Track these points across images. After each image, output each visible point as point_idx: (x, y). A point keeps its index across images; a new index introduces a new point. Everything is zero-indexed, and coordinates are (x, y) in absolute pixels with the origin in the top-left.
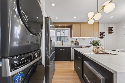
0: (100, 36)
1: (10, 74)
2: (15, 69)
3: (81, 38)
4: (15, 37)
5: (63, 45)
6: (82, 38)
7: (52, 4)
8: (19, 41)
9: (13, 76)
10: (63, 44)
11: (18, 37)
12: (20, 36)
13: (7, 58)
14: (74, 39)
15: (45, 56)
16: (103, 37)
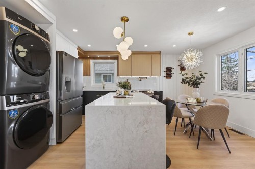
0: (167, 74)
1: (6, 108)
2: (10, 106)
3: (135, 78)
4: (13, 75)
5: (105, 89)
6: (137, 78)
7: (72, 30)
8: (17, 82)
9: (8, 110)
10: (105, 86)
11: (16, 76)
12: (18, 74)
13: (4, 95)
14: (122, 78)
15: (57, 101)
16: (171, 76)
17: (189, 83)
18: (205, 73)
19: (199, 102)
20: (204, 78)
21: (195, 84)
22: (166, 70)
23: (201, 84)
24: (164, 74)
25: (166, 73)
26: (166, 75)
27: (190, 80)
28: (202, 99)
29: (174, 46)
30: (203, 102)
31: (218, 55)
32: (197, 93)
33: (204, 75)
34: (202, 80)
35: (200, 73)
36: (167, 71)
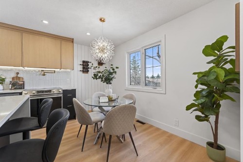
0: (83, 68)
16: (88, 71)
17: (102, 78)
18: (117, 68)
19: (111, 100)
20: (115, 72)
21: (108, 80)
22: (82, 63)
23: (114, 80)
24: (81, 68)
25: (82, 66)
26: (82, 70)
27: (103, 75)
28: (114, 97)
29: (88, 34)
30: (115, 100)
31: (128, 53)
32: (109, 90)
33: (116, 70)
34: (114, 75)
35: (112, 66)
36: (83, 65)
